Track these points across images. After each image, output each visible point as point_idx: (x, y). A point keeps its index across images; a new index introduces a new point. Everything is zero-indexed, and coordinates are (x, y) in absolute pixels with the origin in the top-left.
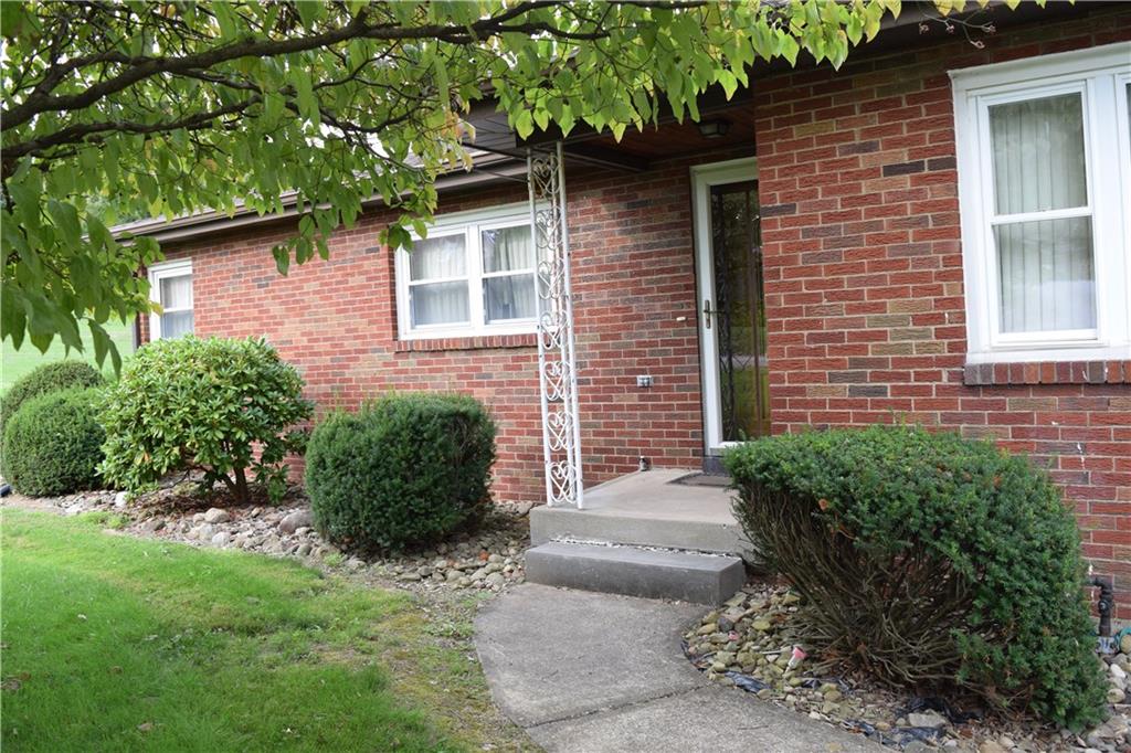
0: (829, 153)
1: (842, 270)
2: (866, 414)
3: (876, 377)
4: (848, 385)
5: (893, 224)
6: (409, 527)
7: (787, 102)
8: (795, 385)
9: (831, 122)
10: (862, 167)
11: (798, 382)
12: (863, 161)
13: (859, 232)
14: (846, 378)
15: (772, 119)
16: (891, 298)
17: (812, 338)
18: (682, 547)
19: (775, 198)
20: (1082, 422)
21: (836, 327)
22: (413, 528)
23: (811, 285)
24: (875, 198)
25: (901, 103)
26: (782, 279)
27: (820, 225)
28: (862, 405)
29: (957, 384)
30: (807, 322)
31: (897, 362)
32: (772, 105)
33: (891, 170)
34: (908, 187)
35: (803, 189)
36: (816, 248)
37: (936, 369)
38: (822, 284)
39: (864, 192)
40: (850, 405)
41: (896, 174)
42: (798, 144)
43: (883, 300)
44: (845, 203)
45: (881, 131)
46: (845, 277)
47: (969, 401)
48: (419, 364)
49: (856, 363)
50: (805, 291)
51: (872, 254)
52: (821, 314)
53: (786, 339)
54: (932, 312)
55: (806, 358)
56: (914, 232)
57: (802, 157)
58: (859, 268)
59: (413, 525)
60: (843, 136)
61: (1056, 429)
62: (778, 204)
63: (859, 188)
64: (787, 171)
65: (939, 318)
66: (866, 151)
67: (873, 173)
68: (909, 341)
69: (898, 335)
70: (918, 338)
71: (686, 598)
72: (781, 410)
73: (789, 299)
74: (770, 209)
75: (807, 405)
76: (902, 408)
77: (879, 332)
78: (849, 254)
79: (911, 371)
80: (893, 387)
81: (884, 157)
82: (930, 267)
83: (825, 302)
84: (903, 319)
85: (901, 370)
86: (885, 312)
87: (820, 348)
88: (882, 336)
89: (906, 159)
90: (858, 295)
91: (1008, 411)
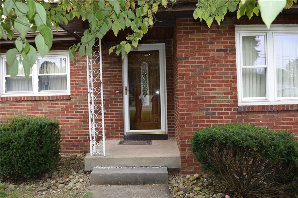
0: (200, 43)
1: (203, 78)
2: (210, 121)
3: (213, 110)
4: (204, 112)
5: (219, 66)
6: (38, 169)
7: (187, 27)
8: (188, 112)
9: (201, 34)
10: (210, 48)
11: (189, 111)
12: (210, 47)
13: (209, 67)
14: (204, 110)
15: (182, 31)
16: (218, 87)
17: (194, 98)
18: (145, 166)
19: (182, 55)
20: (267, 121)
21: (201, 95)
22: (40, 169)
23: (194, 82)
24: (214, 58)
25: (221, 32)
26: (184, 80)
27: (197, 64)
28: (209, 118)
29: (236, 111)
30: (192, 93)
31: (219, 105)
32: (182, 27)
33: (218, 50)
34: (223, 55)
35: (192, 53)
36: (195, 71)
37: (230, 107)
38: (197, 82)
39: (210, 56)
40: (205, 118)
41: (220, 52)
42: (190, 40)
43: (215, 87)
44: (204, 58)
45: (216, 39)
46: (204, 80)
47: (239, 116)
48: (10, 105)
49: (207, 106)
50: (192, 84)
51: (212, 74)
52: (197, 91)
53: (185, 98)
54: (229, 91)
55: (192, 104)
56: (225, 68)
57: (192, 43)
58: (208, 78)
59: (39, 168)
60: (204, 39)
61: (261, 123)
62: (184, 57)
63: (209, 55)
64: (187, 47)
65: (231, 93)
66: (211, 44)
67: (213, 50)
68: (223, 99)
69: (219, 97)
70: (225, 98)
71: (156, 183)
72: (183, 120)
73: (186, 86)
74: (181, 58)
75: (192, 118)
76: (220, 119)
77: (214, 96)
78: (206, 73)
79: (223, 108)
80: (218, 113)
81: (216, 46)
82: (229, 78)
83: (198, 87)
84: (221, 93)
85: (220, 108)
86: (216, 91)
87: (196, 101)
88: (215, 98)
89: (223, 47)
90: (208, 85)
91: (249, 119)
